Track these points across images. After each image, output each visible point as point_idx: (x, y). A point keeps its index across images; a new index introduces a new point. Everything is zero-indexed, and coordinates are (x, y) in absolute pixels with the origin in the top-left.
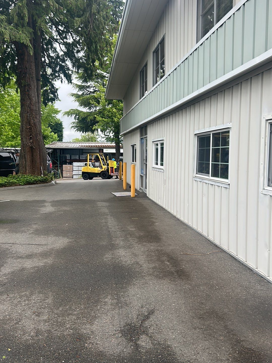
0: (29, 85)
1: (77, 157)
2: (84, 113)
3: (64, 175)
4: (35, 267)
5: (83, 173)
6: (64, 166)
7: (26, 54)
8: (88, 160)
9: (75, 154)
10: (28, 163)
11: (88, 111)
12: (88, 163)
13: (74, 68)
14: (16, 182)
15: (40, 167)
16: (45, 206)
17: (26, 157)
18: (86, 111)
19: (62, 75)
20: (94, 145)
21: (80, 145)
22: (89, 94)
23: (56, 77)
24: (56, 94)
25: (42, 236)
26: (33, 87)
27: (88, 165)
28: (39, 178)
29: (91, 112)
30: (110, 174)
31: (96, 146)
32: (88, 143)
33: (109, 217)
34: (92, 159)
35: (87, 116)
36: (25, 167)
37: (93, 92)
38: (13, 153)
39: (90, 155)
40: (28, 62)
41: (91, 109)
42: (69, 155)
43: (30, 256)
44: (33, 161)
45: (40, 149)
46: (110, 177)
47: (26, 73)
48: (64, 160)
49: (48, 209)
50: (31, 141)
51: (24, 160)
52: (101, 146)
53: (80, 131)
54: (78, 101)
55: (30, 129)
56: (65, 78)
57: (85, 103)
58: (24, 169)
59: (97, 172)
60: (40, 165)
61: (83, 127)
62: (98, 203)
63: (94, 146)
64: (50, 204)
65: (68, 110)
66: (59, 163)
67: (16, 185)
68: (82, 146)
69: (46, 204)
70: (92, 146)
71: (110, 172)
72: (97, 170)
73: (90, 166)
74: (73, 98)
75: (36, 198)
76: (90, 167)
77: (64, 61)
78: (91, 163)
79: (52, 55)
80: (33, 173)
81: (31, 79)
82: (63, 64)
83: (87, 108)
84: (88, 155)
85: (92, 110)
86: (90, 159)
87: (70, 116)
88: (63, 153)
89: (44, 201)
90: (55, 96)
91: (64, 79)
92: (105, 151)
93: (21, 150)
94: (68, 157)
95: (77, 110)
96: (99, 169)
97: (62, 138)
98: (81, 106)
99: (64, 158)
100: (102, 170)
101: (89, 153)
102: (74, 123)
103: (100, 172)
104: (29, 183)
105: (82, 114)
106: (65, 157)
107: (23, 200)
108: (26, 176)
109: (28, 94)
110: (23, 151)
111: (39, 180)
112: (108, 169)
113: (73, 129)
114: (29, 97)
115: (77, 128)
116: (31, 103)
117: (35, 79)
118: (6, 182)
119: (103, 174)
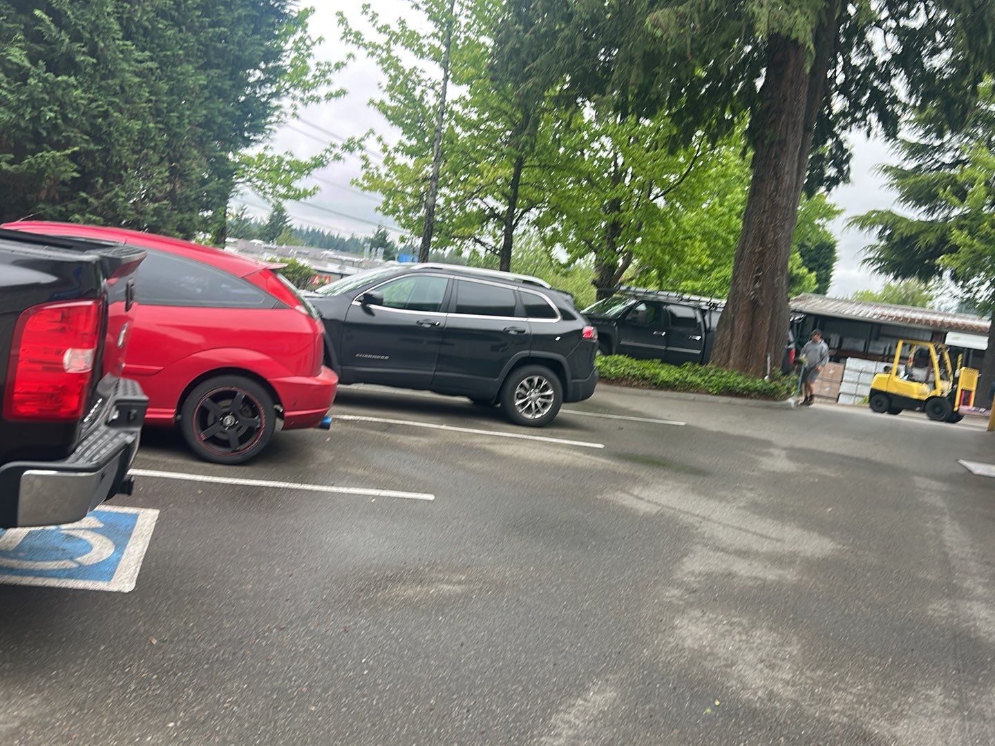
0: (782, 143)
1: (860, 346)
2: (911, 224)
4: (756, 578)
5: (874, 392)
7: (792, 62)
8: (897, 359)
9: (857, 337)
10: (738, 341)
11: (923, 218)
12: (895, 365)
13: (914, 97)
14: (699, 384)
15: (766, 357)
16: (770, 455)
17: (736, 327)
18: (916, 220)
19: (873, 118)
20: (920, 316)
21: (879, 311)
22: (938, 169)
23: (854, 120)
24: (845, 168)
25: (769, 520)
26: (791, 147)
27: (894, 371)
28: (759, 383)
29: (932, 221)
30: (956, 409)
31: (927, 322)
32: (903, 309)
33: (947, 519)
34: (907, 358)
35: (917, 235)
36: (727, 351)
37: (952, 165)
38: (703, 312)
39: (904, 345)
40: (792, 83)
41: (933, 214)
42: (837, 337)
43: (743, 554)
44: (750, 339)
45: (774, 311)
46: (955, 417)
47: (781, 112)
49: (780, 463)
50: (757, 285)
51: (728, 332)
52: (942, 322)
53: (887, 274)
54: (901, 187)
55: (762, 254)
56: (881, 124)
57: (921, 193)
58: (725, 355)
59: (916, 397)
60: (767, 351)
61: (900, 264)
62: (916, 478)
63: (920, 321)
64: (783, 453)
65: (863, 213)
67: (698, 392)
68: (884, 316)
69: (776, 452)
70: (912, 320)
71: (957, 403)
72: (919, 391)
73: (897, 374)
74: (886, 179)
75: (748, 432)
76: (897, 379)
77: (886, 77)
78: (902, 367)
79: (856, 61)
80: (744, 368)
81: (790, 127)
82: (884, 87)
83: (923, 208)
84: (900, 343)
85: (935, 216)
86: (901, 358)
87: (866, 229)
89: (768, 444)
90: (840, 171)
91: (877, 128)
92: (952, 339)
93: (726, 307)
94: (834, 340)
95: (889, 213)
97: (826, 288)
98: (906, 200)
100: (933, 393)
101: (902, 338)
102: (872, 248)
103: (925, 398)
104: (729, 391)
105: (902, 225)
107: (716, 429)
108: (725, 373)
109: (775, 167)
110: (730, 309)
111: (756, 390)
112: (953, 394)
113: (866, 264)
114: (776, 174)
115: (879, 265)
116: (776, 190)
117: (801, 128)
118: (677, 379)
119: (935, 406)
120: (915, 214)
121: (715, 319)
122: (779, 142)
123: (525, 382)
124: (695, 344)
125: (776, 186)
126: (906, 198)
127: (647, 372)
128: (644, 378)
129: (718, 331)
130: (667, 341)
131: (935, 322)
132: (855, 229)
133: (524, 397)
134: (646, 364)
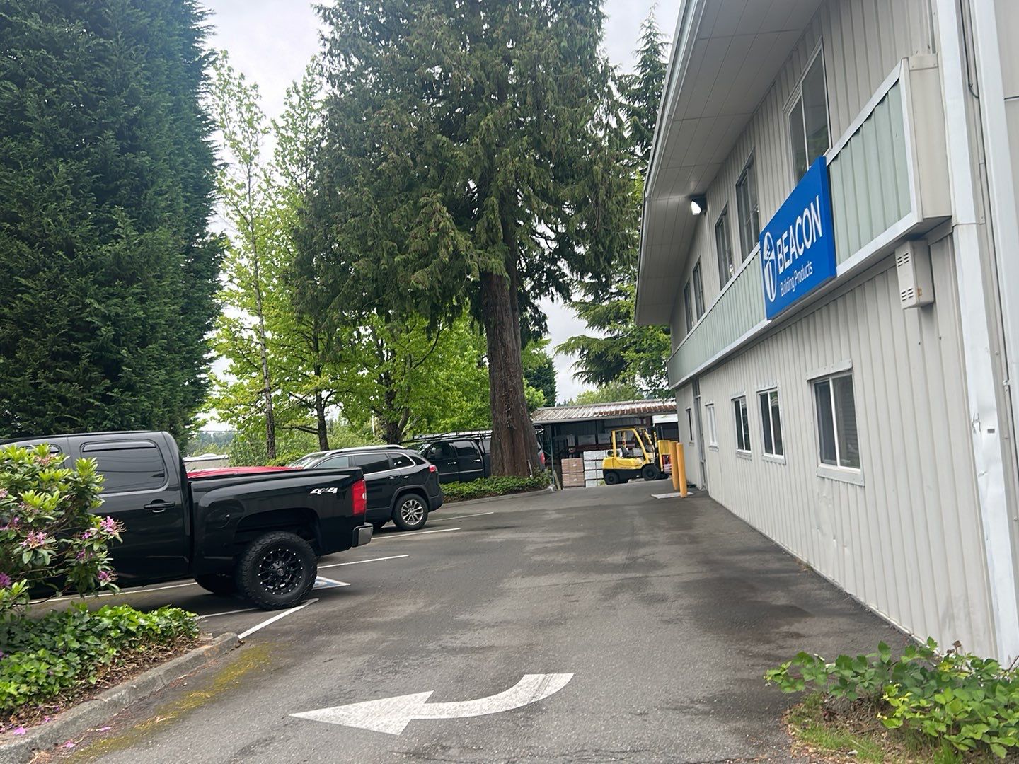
0: (502, 324)
1: (592, 440)
2: (601, 342)
3: (565, 483)
5: (606, 472)
6: (563, 461)
8: (614, 445)
9: (588, 434)
10: (507, 456)
11: (609, 335)
12: (614, 450)
13: (575, 273)
14: (490, 491)
15: (527, 462)
17: (503, 448)
18: (604, 338)
19: (552, 289)
20: (628, 407)
21: (597, 410)
22: (609, 298)
23: (541, 292)
24: (544, 324)
26: (508, 326)
27: (615, 454)
28: (527, 481)
29: (615, 338)
30: (662, 470)
31: (634, 410)
32: (615, 405)
34: (621, 443)
35: (606, 350)
36: (501, 464)
37: (619, 294)
38: (477, 442)
39: (616, 433)
41: (614, 332)
42: (573, 437)
44: (514, 452)
45: (524, 430)
46: (663, 476)
47: (495, 305)
48: (562, 448)
50: (510, 417)
51: (499, 451)
52: (644, 409)
54: (587, 316)
55: (507, 396)
56: (559, 292)
57: (601, 320)
58: (500, 467)
59: (634, 468)
60: (526, 458)
61: (601, 373)
63: (628, 411)
64: (554, 512)
66: (552, 456)
67: (491, 496)
68: (601, 413)
69: (550, 512)
70: (622, 411)
71: (662, 465)
72: (634, 463)
73: (618, 455)
74: (575, 312)
76: (618, 459)
78: (620, 450)
80: (515, 473)
81: (504, 313)
83: (606, 329)
84: (614, 433)
85: (616, 333)
86: (617, 444)
87: (569, 354)
88: (559, 433)
89: (543, 510)
90: (541, 327)
91: (557, 295)
92: (657, 419)
93: (492, 435)
94: (571, 440)
95: (584, 337)
96: (639, 460)
97: (554, 398)
99: (561, 444)
100: (644, 463)
101: (615, 427)
102: (579, 364)
103: (640, 467)
104: (510, 491)
105: (595, 345)
106: (564, 441)
108: (504, 479)
109: (501, 339)
110: (496, 435)
111: (527, 485)
112: (657, 460)
113: (577, 377)
114: (503, 344)
115: (586, 376)
116: (506, 354)
117: (510, 312)
118: (476, 490)
119: (648, 471)
120: (600, 334)
121: (487, 446)
122: (499, 324)
123: (405, 505)
124: (478, 465)
125: (505, 351)
126: (592, 324)
127: (455, 490)
128: (454, 495)
129: (491, 453)
130: (458, 467)
131: (639, 409)
132: (562, 355)
133: (407, 513)
134: (451, 485)
